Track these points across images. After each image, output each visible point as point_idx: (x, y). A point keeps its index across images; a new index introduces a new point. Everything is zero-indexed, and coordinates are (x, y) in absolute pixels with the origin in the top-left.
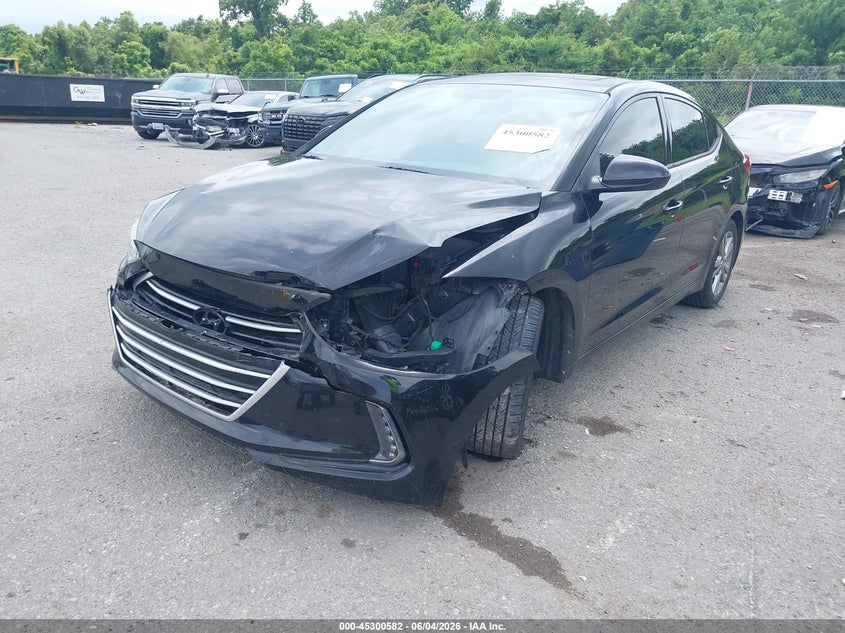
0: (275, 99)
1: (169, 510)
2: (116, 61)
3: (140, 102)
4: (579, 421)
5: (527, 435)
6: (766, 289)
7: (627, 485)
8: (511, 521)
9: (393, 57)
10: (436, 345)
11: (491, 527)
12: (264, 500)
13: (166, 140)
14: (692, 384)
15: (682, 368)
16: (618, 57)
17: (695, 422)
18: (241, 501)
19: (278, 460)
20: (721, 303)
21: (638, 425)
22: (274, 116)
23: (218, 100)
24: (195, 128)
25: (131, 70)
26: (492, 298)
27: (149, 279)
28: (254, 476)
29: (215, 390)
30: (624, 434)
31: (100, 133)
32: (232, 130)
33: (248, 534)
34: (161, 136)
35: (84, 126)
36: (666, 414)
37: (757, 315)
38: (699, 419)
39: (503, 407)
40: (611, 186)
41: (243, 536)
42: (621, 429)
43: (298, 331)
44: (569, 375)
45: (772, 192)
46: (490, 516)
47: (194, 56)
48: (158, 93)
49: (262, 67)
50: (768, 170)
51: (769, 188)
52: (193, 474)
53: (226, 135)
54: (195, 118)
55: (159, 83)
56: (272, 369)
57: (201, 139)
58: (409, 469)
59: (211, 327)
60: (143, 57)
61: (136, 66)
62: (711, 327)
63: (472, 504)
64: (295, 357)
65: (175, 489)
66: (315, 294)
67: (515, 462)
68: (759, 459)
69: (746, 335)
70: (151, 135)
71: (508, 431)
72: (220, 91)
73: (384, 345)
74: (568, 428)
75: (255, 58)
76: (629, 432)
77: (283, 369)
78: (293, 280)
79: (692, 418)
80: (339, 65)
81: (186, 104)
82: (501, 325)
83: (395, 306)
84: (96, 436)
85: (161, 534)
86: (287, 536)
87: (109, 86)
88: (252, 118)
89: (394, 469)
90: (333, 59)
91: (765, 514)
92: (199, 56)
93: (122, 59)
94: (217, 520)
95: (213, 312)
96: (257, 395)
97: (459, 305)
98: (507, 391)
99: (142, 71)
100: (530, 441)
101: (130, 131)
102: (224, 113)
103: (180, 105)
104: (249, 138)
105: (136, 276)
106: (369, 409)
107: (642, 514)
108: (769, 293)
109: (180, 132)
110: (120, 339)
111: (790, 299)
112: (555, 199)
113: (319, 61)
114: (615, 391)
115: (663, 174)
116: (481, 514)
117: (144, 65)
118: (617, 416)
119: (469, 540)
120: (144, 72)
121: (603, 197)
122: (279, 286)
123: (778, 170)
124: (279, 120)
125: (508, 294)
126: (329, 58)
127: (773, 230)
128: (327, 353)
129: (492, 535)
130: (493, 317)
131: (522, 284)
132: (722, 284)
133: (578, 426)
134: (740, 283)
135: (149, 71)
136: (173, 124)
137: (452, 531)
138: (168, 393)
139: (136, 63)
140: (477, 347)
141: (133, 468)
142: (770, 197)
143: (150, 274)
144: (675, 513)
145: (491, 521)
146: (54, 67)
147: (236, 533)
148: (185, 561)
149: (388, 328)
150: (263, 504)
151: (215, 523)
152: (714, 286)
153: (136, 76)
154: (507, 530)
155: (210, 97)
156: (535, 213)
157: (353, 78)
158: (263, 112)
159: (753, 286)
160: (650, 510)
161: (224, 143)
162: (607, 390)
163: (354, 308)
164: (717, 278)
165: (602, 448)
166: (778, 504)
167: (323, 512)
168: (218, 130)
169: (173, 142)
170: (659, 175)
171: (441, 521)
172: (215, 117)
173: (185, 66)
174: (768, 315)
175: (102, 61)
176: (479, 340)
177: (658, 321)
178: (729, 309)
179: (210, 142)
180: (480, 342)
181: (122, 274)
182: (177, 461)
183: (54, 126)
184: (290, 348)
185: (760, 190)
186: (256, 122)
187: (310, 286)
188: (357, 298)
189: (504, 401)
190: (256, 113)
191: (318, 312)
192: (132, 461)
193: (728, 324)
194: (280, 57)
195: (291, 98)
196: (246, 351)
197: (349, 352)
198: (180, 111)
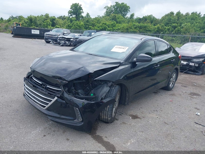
0: (77, 35)
1: (30, 129)
2: (44, 24)
3: (46, 34)
4: (130, 115)
5: (116, 118)
6: (185, 87)
7: (137, 131)
8: (107, 137)
9: (107, 27)
10: (92, 95)
11: (102, 138)
12: (51, 128)
13: (51, 43)
14: (159, 108)
15: (158, 104)
16: (161, 28)
17: (158, 118)
18: (46, 128)
19: (53, 119)
20: (172, 89)
21: (143, 117)
22: (76, 39)
23: (65, 35)
24: (58, 41)
25: (47, 27)
26: (106, 85)
27: (32, 76)
28: (51, 123)
29: (42, 102)
30: (139, 119)
31: (37, 41)
32: (67, 42)
33: (46, 135)
34: (51, 42)
35: (34, 39)
36: (151, 115)
37: (181, 93)
38: (159, 117)
39: (107, 110)
40: (138, 61)
41: (45, 136)
42: (139, 118)
43: (61, 90)
44: (128, 104)
45: (190, 63)
46: (102, 136)
47: (61, 24)
48: (51, 33)
49: (76, 27)
50: (190, 58)
51: (190, 62)
52: (37, 121)
53: (65, 43)
54: (58, 39)
55: (51, 30)
56: (54, 98)
57: (59, 44)
58: (83, 123)
59: (44, 88)
60: (50, 24)
61: (48, 26)
62: (169, 95)
63: (98, 133)
64: (59, 96)
65: (32, 124)
66: (64, 82)
67: (112, 124)
68: (171, 127)
69: (177, 97)
70: (48, 42)
71: (109, 116)
72: (65, 33)
73: (80, 94)
74: (127, 117)
75: (75, 25)
76: (141, 119)
77: (56, 98)
78: (60, 78)
79: (157, 117)
80: (95, 28)
81: (57, 36)
82: (107, 91)
83: (85, 85)
84: (18, 111)
85: (26, 134)
86: (54, 136)
87: (40, 30)
88: (71, 40)
89: (79, 123)
90: (93, 26)
91: (168, 140)
92: (63, 24)
93: (45, 24)
94: (40, 132)
95: (44, 84)
96: (50, 104)
97: (99, 86)
98: (108, 106)
99: (49, 27)
100: (117, 119)
101: (43, 41)
102: (65, 38)
103: (55, 35)
104: (70, 44)
105: (30, 75)
106: (74, 109)
107: (138, 138)
108: (185, 88)
109: (55, 42)
110: (25, 89)
111: (191, 89)
112: (124, 63)
113: (90, 27)
114: (140, 109)
115: (151, 59)
116: (100, 135)
117: (50, 26)
118: (139, 115)
119: (96, 141)
120: (50, 27)
121: (137, 63)
122: (57, 79)
123: (192, 58)
124: (77, 40)
125: (110, 84)
126: (92, 26)
127: (191, 72)
128: (66, 95)
129: (101, 140)
130: (106, 89)
131: (113, 82)
132: (173, 85)
133: (129, 116)
134: (179, 85)
135: (51, 27)
136: (53, 40)
137: (93, 138)
138: (33, 102)
139: (48, 25)
140: (102, 96)
141: (24, 119)
142: (190, 65)
143: (33, 75)
144: (146, 138)
145: (102, 137)
146: (29, 25)
147: (43, 135)
148: (30, 140)
149: (82, 90)
150: (51, 129)
151: (39, 132)
152: (170, 85)
153: (48, 28)
154: (105, 139)
155: (62, 34)
156: (119, 66)
157: (95, 31)
158: (74, 38)
159: (182, 86)
160: (141, 137)
161: (64, 45)
162: (138, 108)
163: (74, 85)
164: (171, 83)
165: (133, 122)
166: (172, 138)
167: (64, 132)
168: (63, 42)
169: (53, 44)
170: (150, 59)
171: (90, 136)
172: (63, 39)
173: (59, 26)
174: (183, 93)
175: (40, 24)
176: (102, 94)
177: (155, 93)
178: (174, 91)
179: (61, 45)
180: (102, 95)
181: (27, 75)
182: (34, 118)
183: (27, 39)
184: (59, 93)
185: (188, 63)
186: (72, 40)
187: (64, 80)
188: (75, 83)
189: (108, 109)
190: (72, 38)
191: (65, 86)
192: (24, 117)
193: (173, 95)
194: (80, 25)
195: (81, 35)
196: (49, 93)
197: (71, 95)
198: (55, 37)
